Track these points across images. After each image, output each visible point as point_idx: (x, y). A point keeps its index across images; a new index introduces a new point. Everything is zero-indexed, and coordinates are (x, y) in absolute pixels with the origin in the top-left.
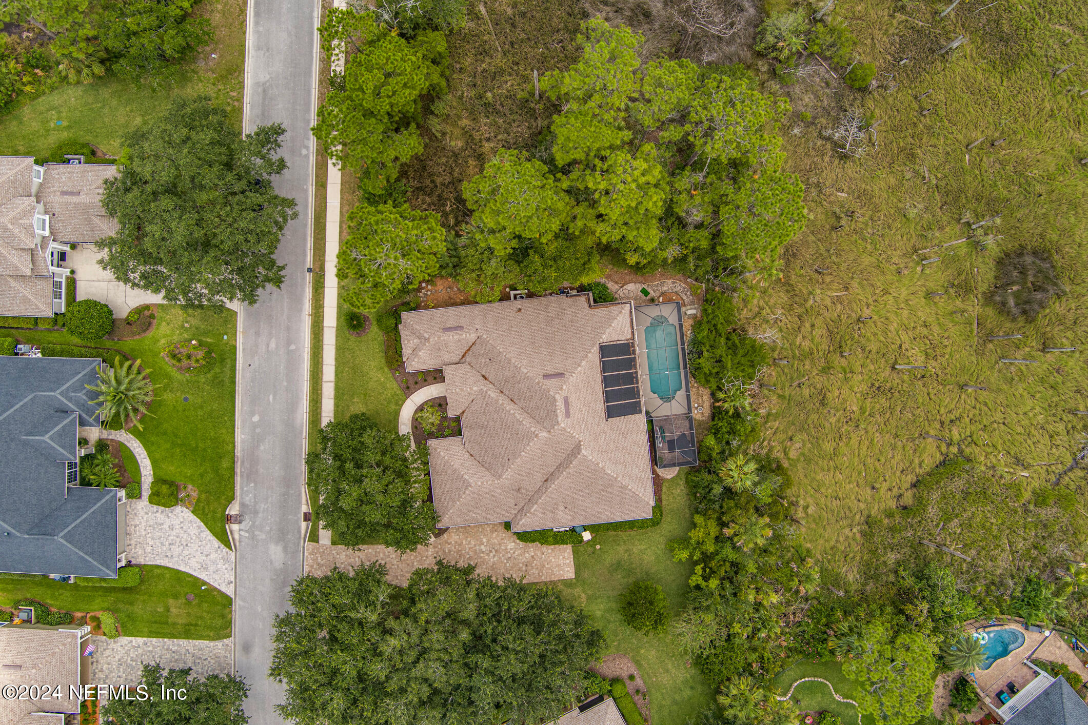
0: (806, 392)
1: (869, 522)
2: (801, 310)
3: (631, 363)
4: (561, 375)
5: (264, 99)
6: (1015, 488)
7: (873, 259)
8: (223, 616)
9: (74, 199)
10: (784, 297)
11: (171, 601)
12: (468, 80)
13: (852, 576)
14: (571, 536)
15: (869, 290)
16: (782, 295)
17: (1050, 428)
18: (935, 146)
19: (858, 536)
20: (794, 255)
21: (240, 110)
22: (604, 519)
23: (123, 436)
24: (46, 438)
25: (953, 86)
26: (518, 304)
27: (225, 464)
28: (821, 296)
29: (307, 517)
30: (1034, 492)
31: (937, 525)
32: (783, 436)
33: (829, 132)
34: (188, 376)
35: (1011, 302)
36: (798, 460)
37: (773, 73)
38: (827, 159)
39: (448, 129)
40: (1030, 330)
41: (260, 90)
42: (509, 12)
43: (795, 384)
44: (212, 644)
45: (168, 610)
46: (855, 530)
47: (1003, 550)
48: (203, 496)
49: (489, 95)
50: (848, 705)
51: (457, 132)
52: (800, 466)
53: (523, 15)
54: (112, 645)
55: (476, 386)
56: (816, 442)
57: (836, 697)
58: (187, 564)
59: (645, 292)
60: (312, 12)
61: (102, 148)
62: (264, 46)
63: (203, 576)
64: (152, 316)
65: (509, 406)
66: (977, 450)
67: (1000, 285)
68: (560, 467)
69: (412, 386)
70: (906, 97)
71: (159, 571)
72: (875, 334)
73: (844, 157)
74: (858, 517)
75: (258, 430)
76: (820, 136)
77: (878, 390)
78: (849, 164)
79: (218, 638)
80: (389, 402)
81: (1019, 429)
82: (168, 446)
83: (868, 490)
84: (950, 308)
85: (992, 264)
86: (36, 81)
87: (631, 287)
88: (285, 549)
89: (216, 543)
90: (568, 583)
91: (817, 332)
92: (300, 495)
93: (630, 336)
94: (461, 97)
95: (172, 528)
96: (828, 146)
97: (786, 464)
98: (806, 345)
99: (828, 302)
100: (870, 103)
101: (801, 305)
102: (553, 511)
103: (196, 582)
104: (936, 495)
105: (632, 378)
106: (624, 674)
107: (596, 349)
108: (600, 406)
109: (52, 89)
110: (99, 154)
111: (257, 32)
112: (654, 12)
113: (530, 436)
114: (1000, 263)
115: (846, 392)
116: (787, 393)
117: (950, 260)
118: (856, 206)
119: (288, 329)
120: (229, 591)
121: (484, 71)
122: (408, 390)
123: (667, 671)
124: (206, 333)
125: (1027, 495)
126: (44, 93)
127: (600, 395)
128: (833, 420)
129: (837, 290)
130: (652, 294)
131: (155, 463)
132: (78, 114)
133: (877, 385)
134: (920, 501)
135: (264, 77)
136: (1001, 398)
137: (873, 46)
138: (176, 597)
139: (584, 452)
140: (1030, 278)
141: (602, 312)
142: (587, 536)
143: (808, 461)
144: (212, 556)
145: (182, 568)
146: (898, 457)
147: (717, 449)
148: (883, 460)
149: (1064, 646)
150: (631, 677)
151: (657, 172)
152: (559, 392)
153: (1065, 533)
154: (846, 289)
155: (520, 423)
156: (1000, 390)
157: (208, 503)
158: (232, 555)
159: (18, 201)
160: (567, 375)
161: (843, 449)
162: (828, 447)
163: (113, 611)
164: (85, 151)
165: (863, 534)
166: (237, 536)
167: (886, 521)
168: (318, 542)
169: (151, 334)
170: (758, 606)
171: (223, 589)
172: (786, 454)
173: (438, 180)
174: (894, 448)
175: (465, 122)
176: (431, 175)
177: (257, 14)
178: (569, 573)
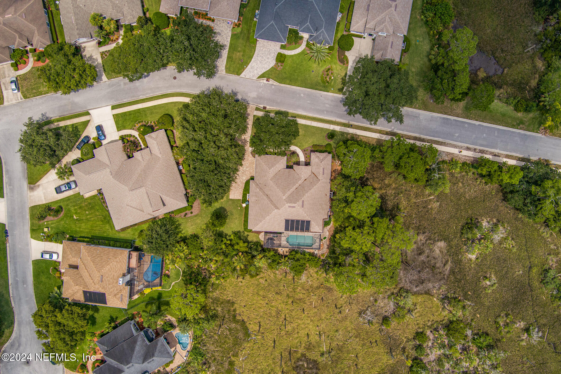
0: (282, 288)
1: (233, 303)
2: (310, 290)
3: (302, 230)
4: (303, 207)
5: (413, 116)
6: (236, 355)
7: (323, 318)
8: (234, 72)
9: (390, 46)
10: (315, 285)
11: (242, 53)
12: (408, 189)
13: (215, 294)
14: (245, 200)
15: (313, 315)
16: (316, 285)
17: (256, 370)
18: (359, 345)
19: (229, 298)
20: (329, 291)
21: (411, 107)
22: (250, 212)
23: (303, 47)
24: (308, 23)
25: (378, 354)
26: (329, 195)
27: (288, 81)
28: (314, 298)
29: (265, 108)
30: (234, 361)
31: (228, 326)
32: (267, 277)
33: (369, 310)
34: (321, 73)
35: (301, 363)
36: (258, 282)
37: (393, 294)
38: (360, 307)
39: (393, 179)
40: (291, 368)
41: (417, 115)
42: (429, 207)
43: (285, 285)
44: (224, 66)
45: (239, 52)
46: (231, 298)
47: (216, 348)
48: (277, 72)
49: (402, 195)
50: (170, 286)
51: (391, 182)
52: (256, 282)
53: (428, 211)
54: (229, 29)
55: (303, 177)
56: (263, 289)
57: (173, 283)
58: (254, 61)
59: (325, 238)
60: (441, 138)
61: (406, 55)
62: (432, 119)
63: (249, 66)
64: (344, 64)
65: (295, 187)
66: (252, 344)
67: (308, 361)
68: (271, 201)
69: (305, 152)
70: (378, 337)
71: (253, 50)
72: (297, 315)
73: (360, 314)
74: (235, 299)
75: (298, 95)
76: (369, 306)
77: (278, 312)
78: (357, 315)
79: (226, 68)
80: (301, 144)
81: (257, 359)
82: (298, 62)
83: (244, 304)
84: (302, 342)
85: (315, 359)
86: (434, 35)
87: (328, 233)
88: (254, 98)
89: (260, 73)
90: (228, 196)
91: (301, 295)
92: (273, 106)
93: (311, 231)
94: (402, 185)
95: (268, 58)
96: (365, 309)
97: (258, 277)
98: (298, 290)
99: (311, 300)
100: (377, 325)
101: (312, 291)
102: (256, 196)
103: (247, 64)
104: (239, 327)
105: (297, 230)
106: (193, 210)
107: (309, 219)
108: (290, 218)
109: (431, 41)
110: (405, 54)
111: (438, 117)
112: (421, 256)
113: (284, 193)
114: (315, 361)
115: (279, 301)
116: (282, 281)
117: (319, 344)
118: (343, 315)
119: (332, 112)
120: (242, 75)
121: (410, 195)
122: (304, 151)
123: (192, 225)
124: (335, 82)
125: (233, 359)
126: (429, 37)
127: (293, 218)
128: (270, 296)
129: (315, 304)
130: (324, 240)
131: (292, 56)
132: (420, 48)
133: (280, 313)
134: (237, 322)
135: (421, 117)
136: (269, 355)
137: (396, 330)
138: (243, 56)
139: (276, 210)
140: (308, 371)
141: (321, 223)
142: (244, 205)
143: (258, 285)
144: (255, 71)
145: (253, 60)
146: (253, 316)
147: (268, 255)
148: (254, 311)
149: (179, 364)
150: (192, 213)
151: (366, 250)
152: (298, 205)
153: (218, 370)
154: (315, 307)
155: (289, 190)
156: (271, 355)
157: (275, 73)
158: (255, 78)
159: (392, 28)
160: (303, 208)
161: (259, 298)
162: (261, 293)
163: (241, 33)
164: (406, 50)
165: (229, 300)
166: (261, 81)
167: (232, 309)
168: (256, 110)
169: (338, 62)
170: (211, 260)
171: (243, 73)
172: (261, 278)
173: (375, 173)
174: (257, 315)
175: (394, 185)
176: (377, 170)
177: (444, 118)
178: (231, 197)
